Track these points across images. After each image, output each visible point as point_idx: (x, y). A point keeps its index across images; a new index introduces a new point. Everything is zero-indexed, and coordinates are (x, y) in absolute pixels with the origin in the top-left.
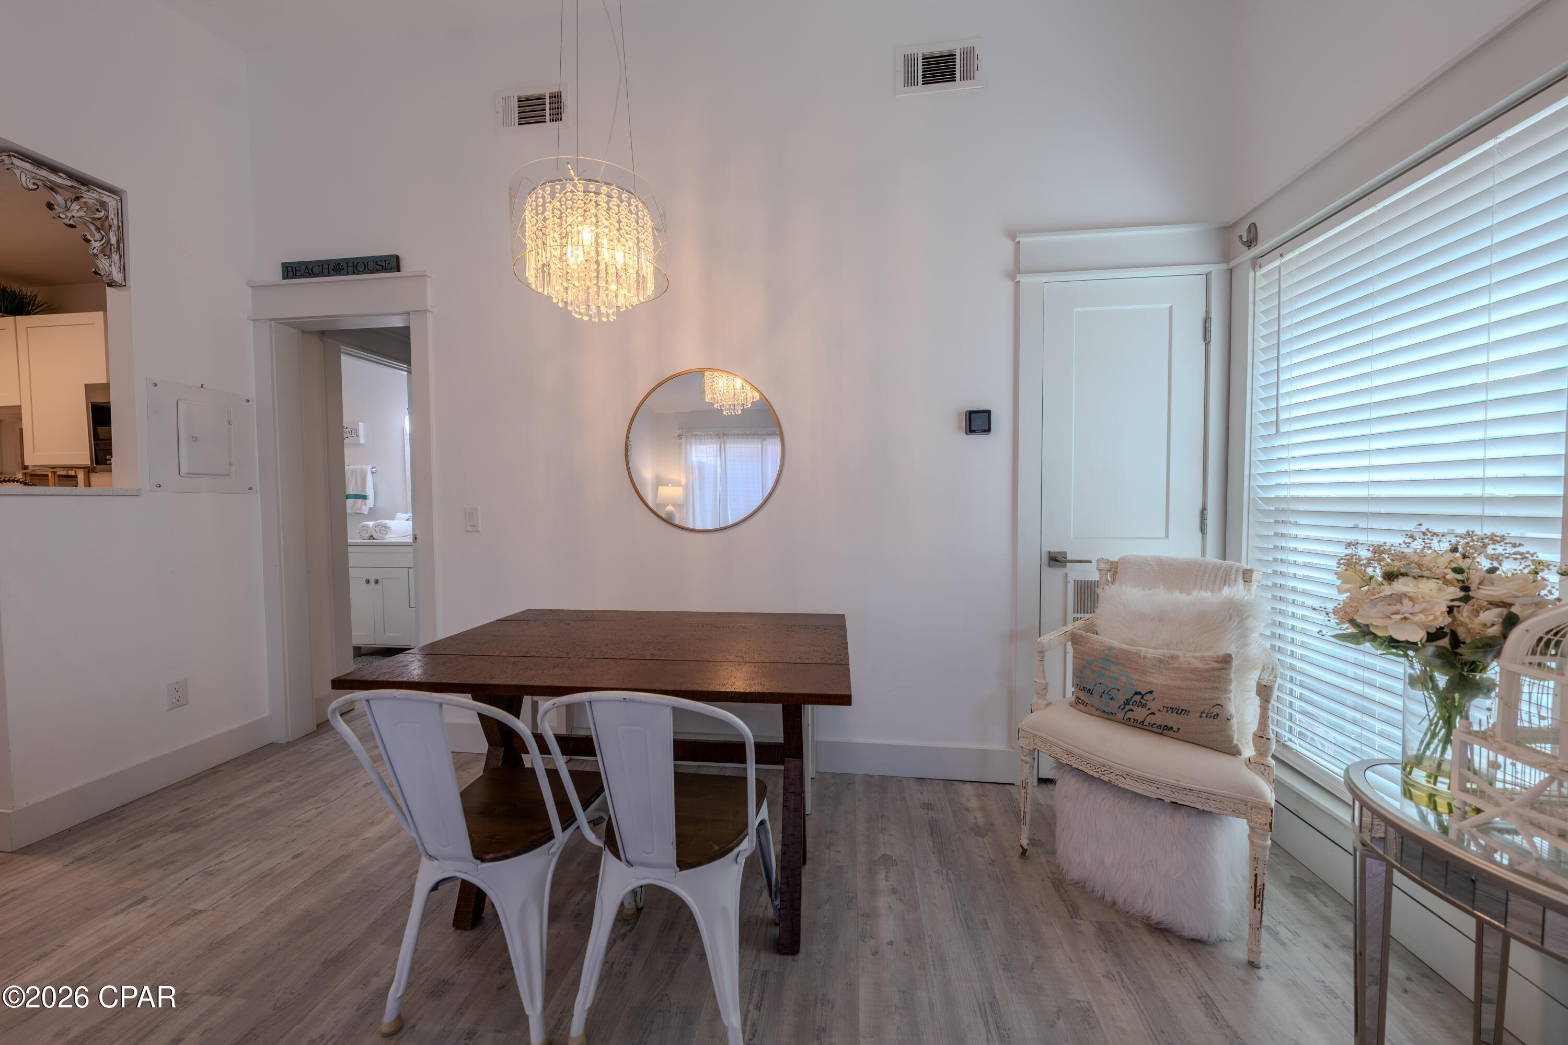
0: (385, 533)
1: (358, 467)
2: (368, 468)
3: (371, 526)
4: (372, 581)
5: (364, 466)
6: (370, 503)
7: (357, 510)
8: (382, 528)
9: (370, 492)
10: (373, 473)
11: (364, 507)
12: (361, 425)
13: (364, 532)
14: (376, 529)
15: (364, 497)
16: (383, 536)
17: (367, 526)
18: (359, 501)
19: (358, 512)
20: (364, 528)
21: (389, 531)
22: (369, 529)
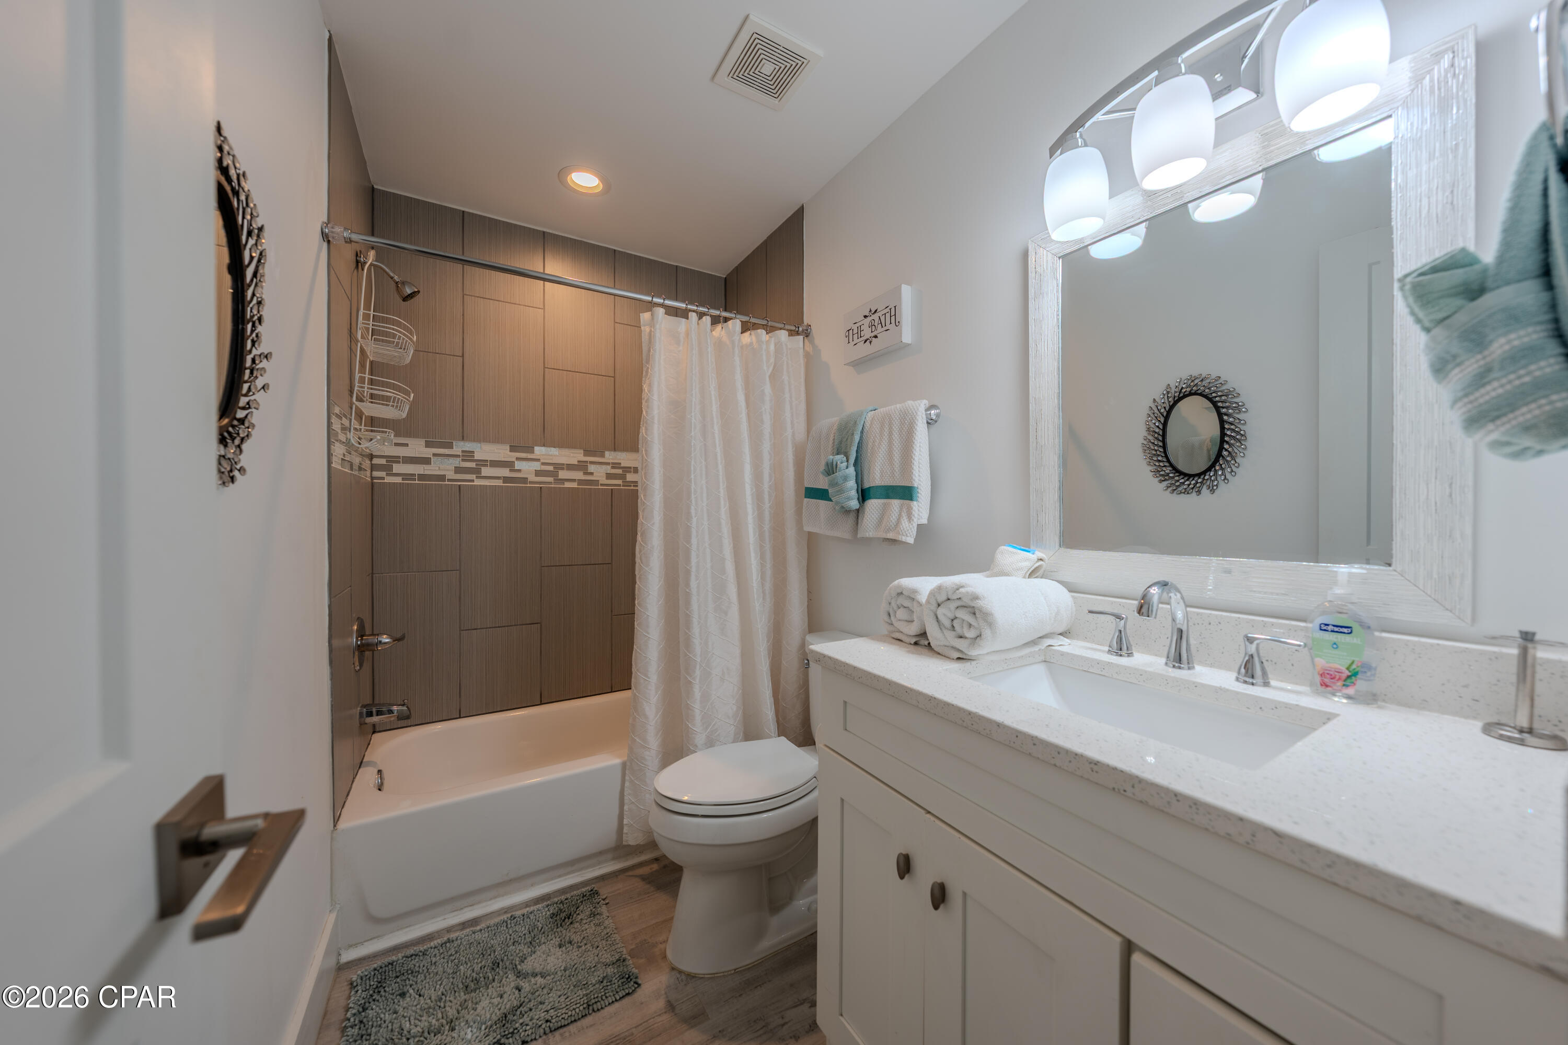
0: (971, 634)
1: (895, 408)
2: (920, 407)
3: (923, 598)
4: (925, 877)
5: (910, 402)
6: (921, 509)
7: (888, 530)
8: (962, 614)
9: (921, 479)
10: (930, 423)
11: (905, 523)
12: (906, 292)
13: (901, 614)
14: (941, 612)
15: (906, 493)
16: (961, 644)
17: (910, 596)
18: (896, 503)
19: (891, 535)
20: (901, 601)
21: (987, 632)
22: (916, 608)
